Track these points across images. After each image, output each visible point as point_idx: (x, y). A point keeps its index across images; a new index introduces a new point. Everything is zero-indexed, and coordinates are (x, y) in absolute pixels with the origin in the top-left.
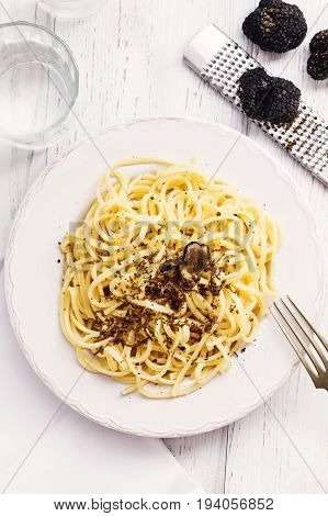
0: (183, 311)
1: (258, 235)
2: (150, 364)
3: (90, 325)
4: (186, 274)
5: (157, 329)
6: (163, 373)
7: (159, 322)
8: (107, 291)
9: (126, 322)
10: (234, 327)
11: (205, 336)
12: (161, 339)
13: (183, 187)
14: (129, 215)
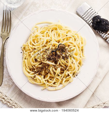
0: (58, 64)
1: (79, 41)
2: (49, 80)
3: (31, 70)
4: (58, 53)
5: (51, 69)
6: (53, 82)
7: (51, 67)
8: (36, 60)
9: (42, 68)
10: (73, 68)
11: (65, 71)
12: (52, 72)
13: (56, 29)
14: (41, 37)
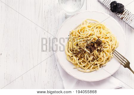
0: (92, 53)
1: (113, 42)
2: (82, 63)
3: (71, 51)
4: (96, 46)
5: (86, 55)
6: (84, 66)
7: (86, 54)
8: (77, 45)
9: (79, 52)
10: (102, 61)
11: (95, 61)
12: (86, 58)
13: (100, 28)
14: (87, 30)
